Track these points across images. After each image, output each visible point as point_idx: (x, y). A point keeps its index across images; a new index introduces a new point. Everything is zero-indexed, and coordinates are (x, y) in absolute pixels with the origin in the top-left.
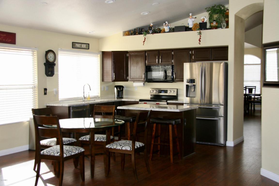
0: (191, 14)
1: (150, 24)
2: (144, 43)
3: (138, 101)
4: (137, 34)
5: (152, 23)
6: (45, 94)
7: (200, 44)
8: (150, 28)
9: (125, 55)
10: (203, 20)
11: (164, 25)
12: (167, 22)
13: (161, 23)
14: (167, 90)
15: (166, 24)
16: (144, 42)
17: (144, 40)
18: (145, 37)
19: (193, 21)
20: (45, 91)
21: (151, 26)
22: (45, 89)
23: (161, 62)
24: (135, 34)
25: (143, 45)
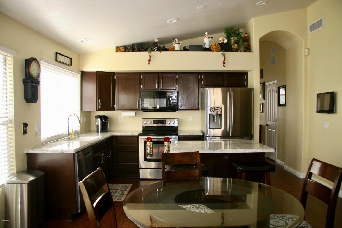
0: (206, 33)
1: (155, 41)
2: (149, 62)
3: (137, 135)
4: (135, 50)
5: (157, 39)
6: (25, 132)
7: (224, 67)
8: (156, 44)
9: (111, 77)
10: (223, 41)
11: (173, 42)
12: (176, 39)
13: (170, 40)
14: (165, 121)
15: (176, 41)
16: (150, 60)
17: (148, 58)
18: (149, 54)
19: (210, 40)
20: (25, 128)
21: (155, 42)
22: (25, 125)
23: (162, 87)
24: (133, 51)
25: (149, 64)
